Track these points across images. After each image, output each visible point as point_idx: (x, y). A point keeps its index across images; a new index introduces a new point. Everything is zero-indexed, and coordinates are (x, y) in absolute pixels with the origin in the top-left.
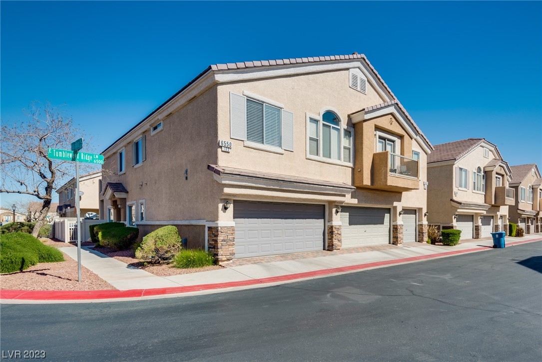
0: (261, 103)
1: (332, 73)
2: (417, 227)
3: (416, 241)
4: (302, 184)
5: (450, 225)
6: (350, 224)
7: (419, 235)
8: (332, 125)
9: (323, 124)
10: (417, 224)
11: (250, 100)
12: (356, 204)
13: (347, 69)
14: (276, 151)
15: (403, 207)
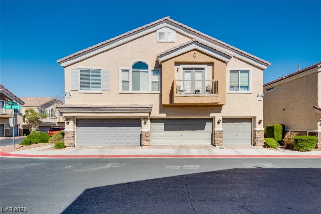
0: (88, 70)
1: (140, 38)
2: (253, 133)
3: (251, 145)
4: (106, 108)
5: (315, 131)
6: (165, 130)
7: (254, 139)
8: (140, 70)
9: (133, 71)
10: (253, 130)
11: (81, 70)
12: (165, 117)
13: (155, 31)
14: (97, 93)
15: (223, 117)
